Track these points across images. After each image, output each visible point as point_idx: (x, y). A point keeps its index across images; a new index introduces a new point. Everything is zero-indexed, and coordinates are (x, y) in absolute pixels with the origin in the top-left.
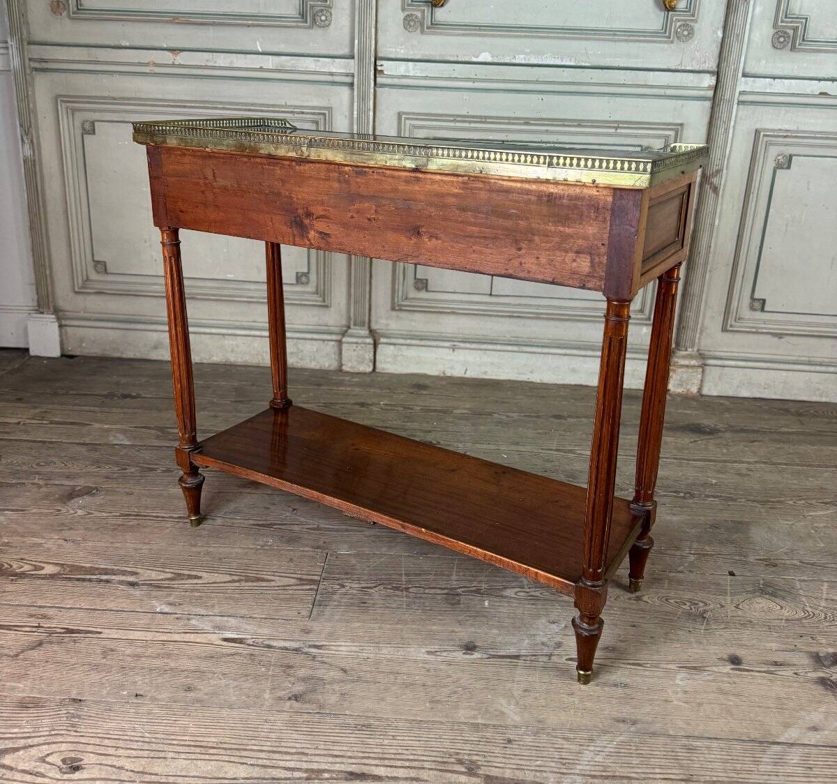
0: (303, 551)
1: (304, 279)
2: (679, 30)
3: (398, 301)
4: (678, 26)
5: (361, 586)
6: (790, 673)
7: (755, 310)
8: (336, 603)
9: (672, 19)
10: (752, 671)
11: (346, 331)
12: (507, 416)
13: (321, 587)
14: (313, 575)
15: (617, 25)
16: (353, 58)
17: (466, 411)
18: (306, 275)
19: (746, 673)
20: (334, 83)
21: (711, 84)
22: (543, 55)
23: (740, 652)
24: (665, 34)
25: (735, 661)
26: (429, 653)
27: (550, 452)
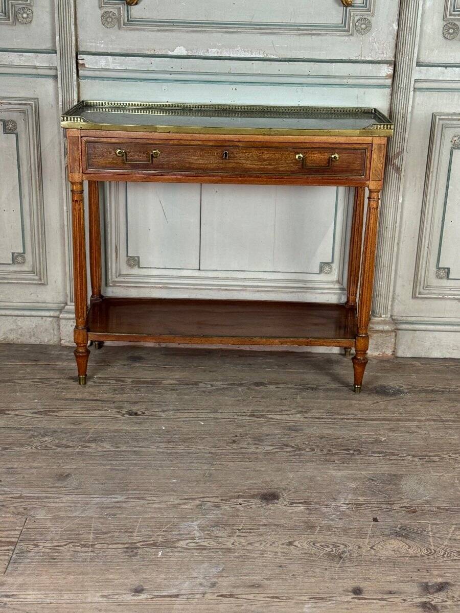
0: (5, 517)
1: (20, 259)
2: (357, 24)
3: (112, 279)
4: (356, 20)
5: (53, 545)
6: (400, 599)
7: (441, 278)
8: (29, 560)
9: (350, 14)
10: (369, 599)
11: (64, 307)
12: (212, 385)
13: (18, 547)
14: (11, 538)
15: (301, 20)
16: (55, 52)
17: (174, 382)
18: (22, 255)
19: (363, 601)
20: (38, 76)
21: (389, 73)
22: (234, 49)
23: (362, 585)
24: (344, 28)
25: (357, 591)
26: (103, 596)
27: (244, 418)
